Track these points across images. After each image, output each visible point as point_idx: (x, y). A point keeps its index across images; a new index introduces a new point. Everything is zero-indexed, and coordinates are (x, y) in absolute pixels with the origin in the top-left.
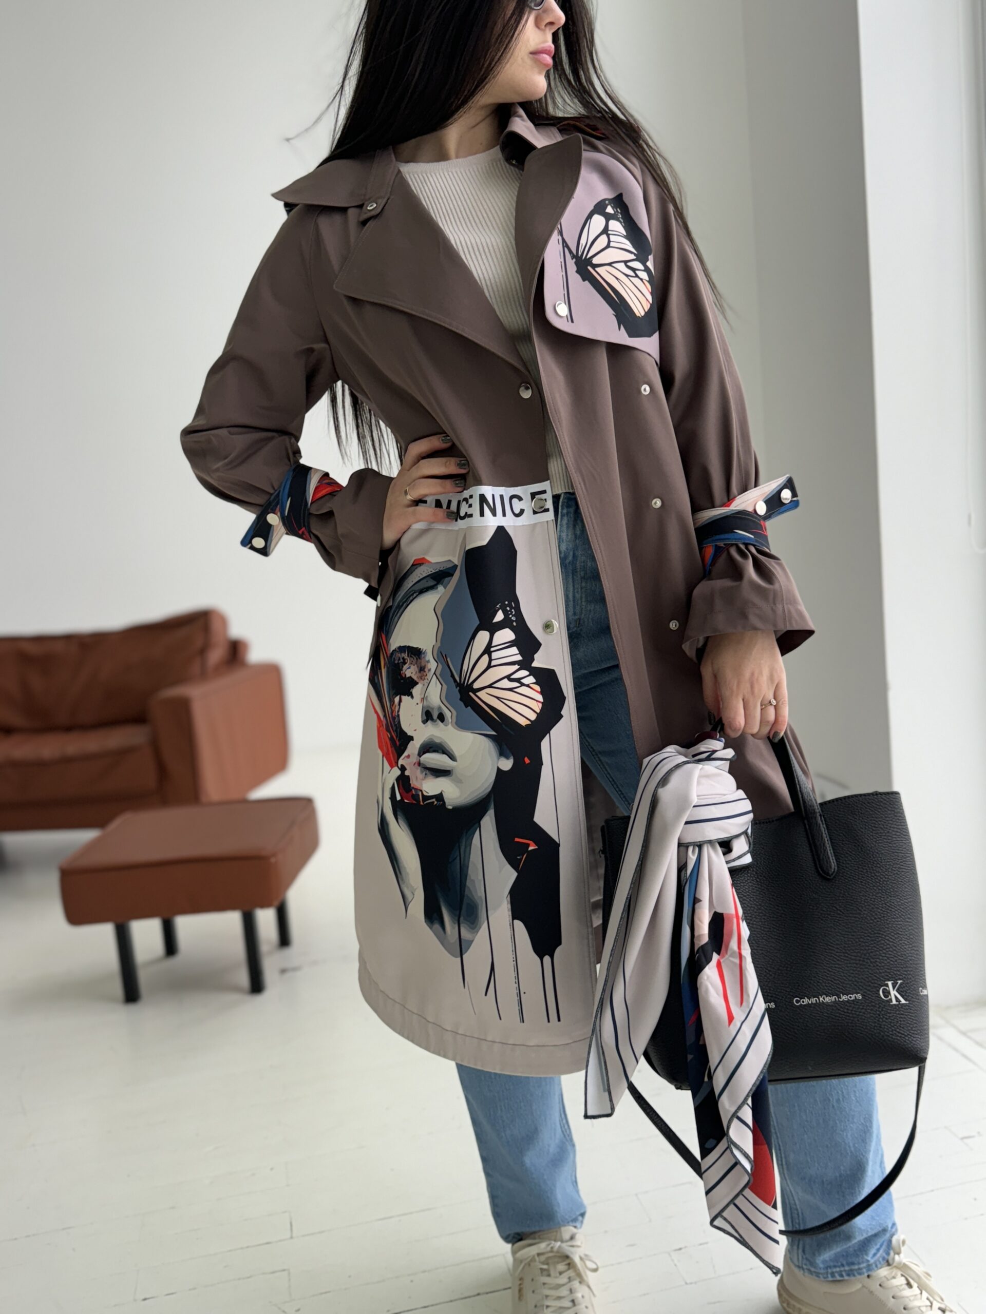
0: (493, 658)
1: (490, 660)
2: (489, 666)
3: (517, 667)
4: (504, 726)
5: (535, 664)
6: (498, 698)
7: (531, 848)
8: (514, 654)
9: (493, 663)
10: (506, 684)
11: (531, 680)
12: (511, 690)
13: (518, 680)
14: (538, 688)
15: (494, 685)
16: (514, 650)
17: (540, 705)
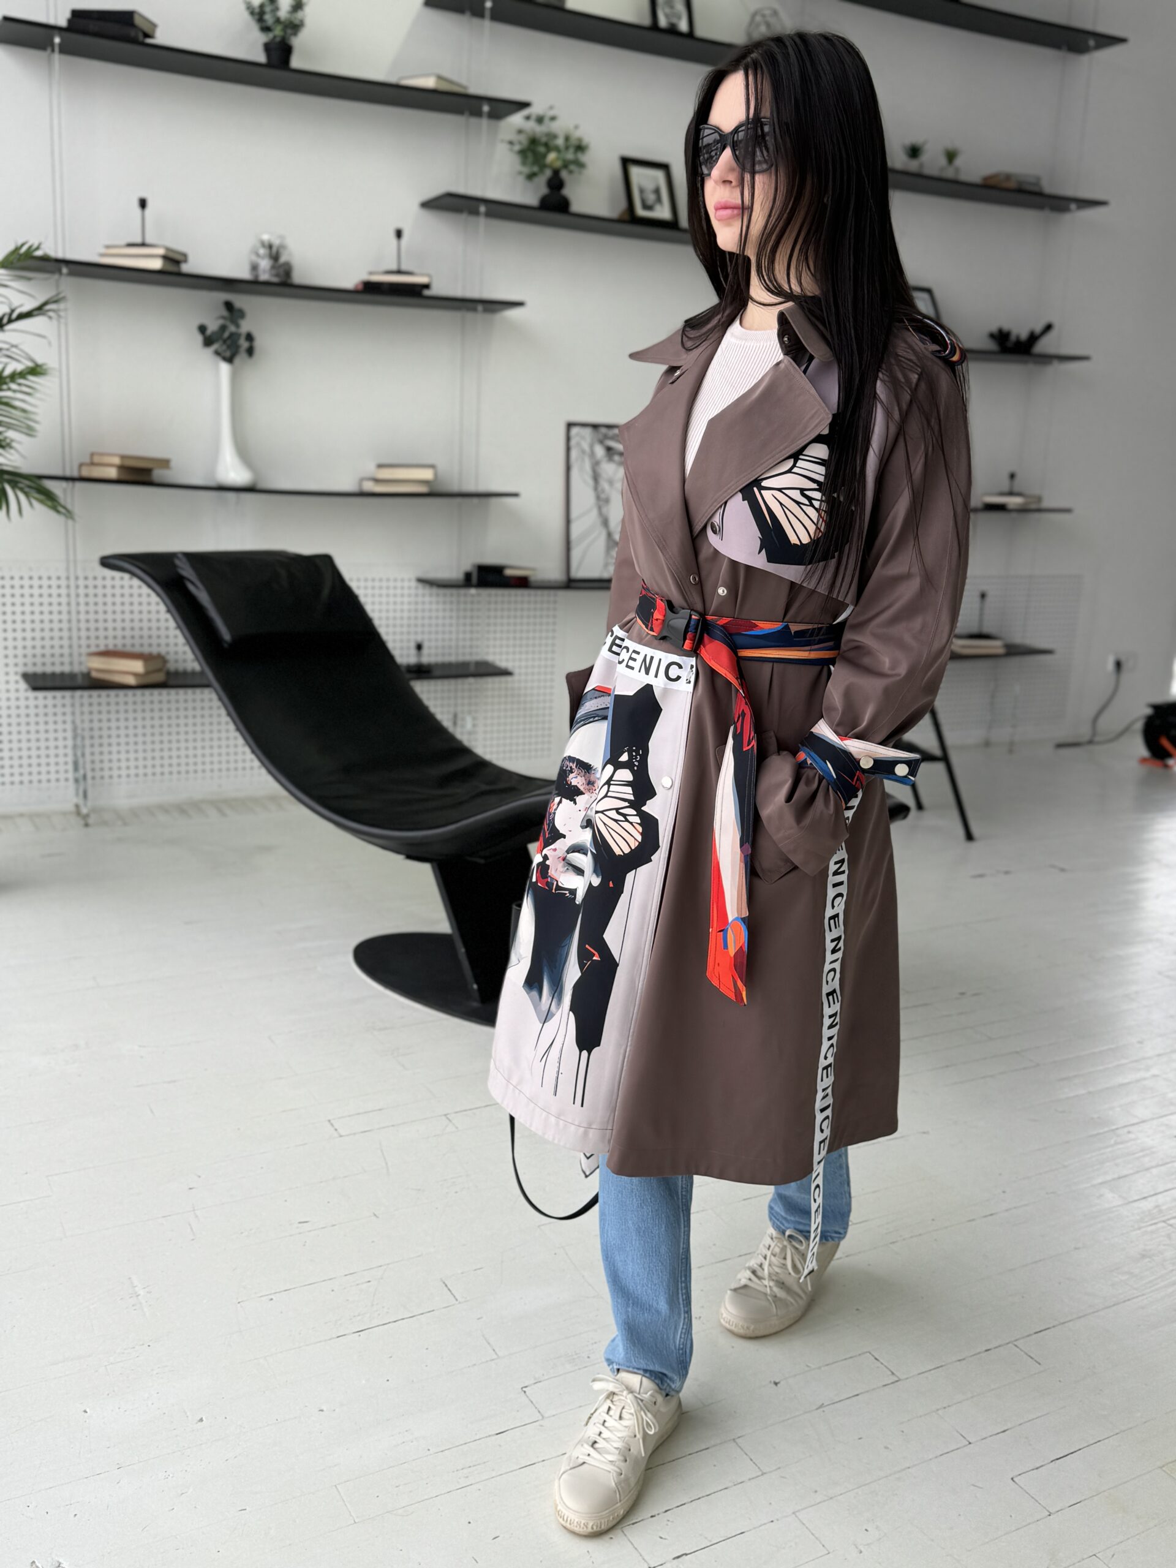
1: (609, 791)
2: (606, 796)
4: (605, 852)
7: (594, 958)
10: (615, 815)
11: (637, 820)
16: (629, 790)
17: (637, 844)
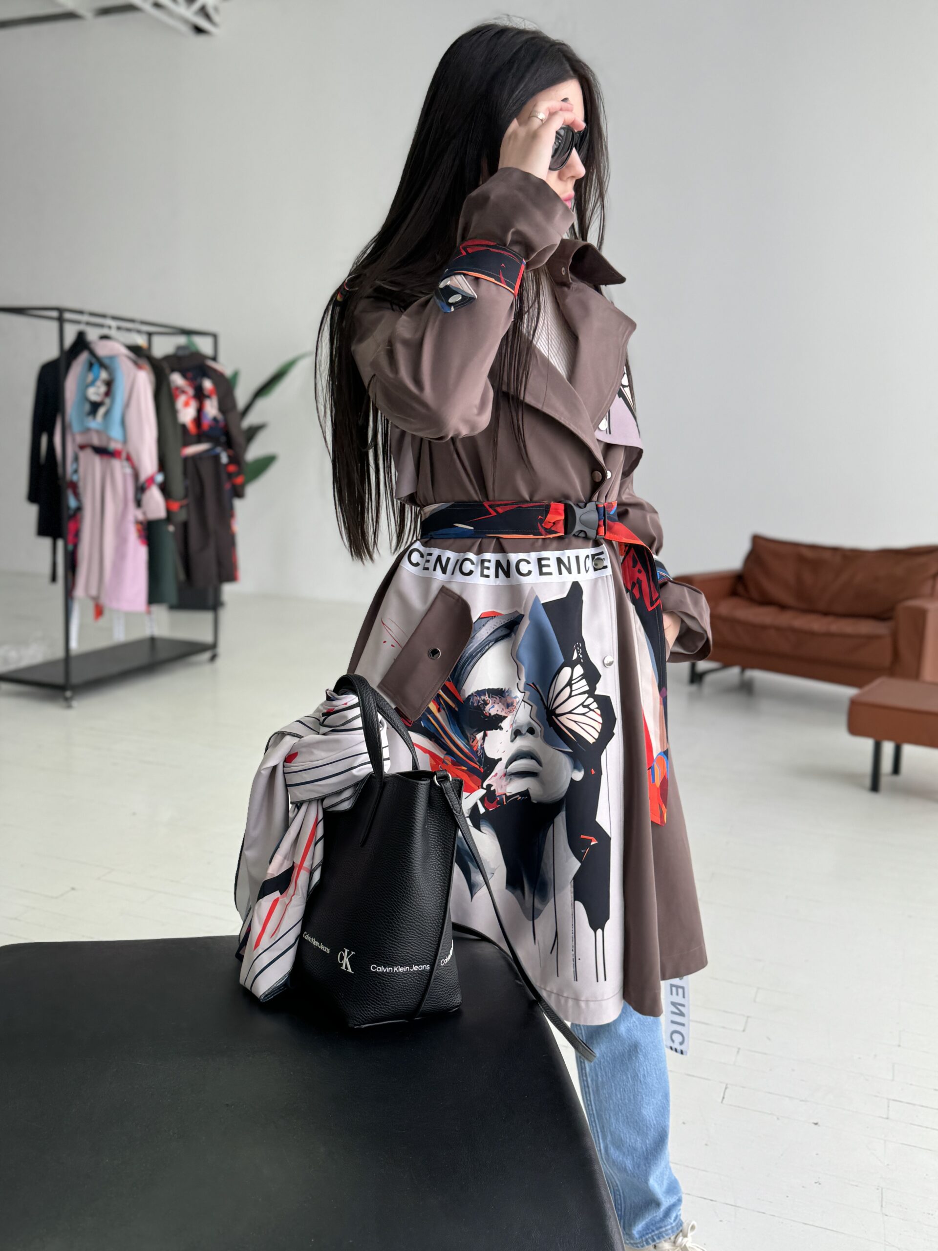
0: (573, 689)
1: (571, 691)
2: (570, 696)
3: (586, 695)
4: (578, 744)
5: (597, 693)
6: (575, 722)
7: (592, 843)
8: (583, 686)
9: (573, 693)
10: (581, 710)
11: (596, 705)
12: (583, 714)
13: (587, 706)
14: (598, 711)
15: (573, 712)
16: (584, 682)
17: (601, 725)
